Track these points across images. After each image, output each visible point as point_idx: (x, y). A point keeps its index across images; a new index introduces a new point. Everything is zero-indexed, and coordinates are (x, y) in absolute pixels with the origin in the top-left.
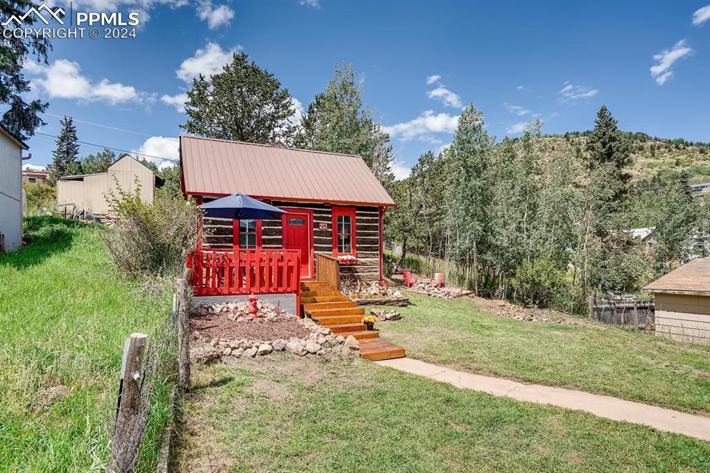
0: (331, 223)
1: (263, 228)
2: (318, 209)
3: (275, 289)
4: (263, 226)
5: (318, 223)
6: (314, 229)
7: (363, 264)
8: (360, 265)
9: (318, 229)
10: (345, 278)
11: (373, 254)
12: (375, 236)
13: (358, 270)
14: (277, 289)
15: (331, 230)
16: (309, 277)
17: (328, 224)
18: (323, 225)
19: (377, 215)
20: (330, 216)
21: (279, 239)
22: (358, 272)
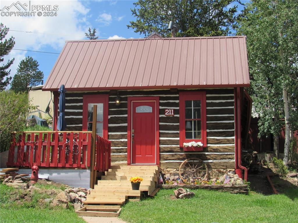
0: (178, 108)
1: (109, 117)
2: (164, 96)
3: (70, 165)
4: (109, 115)
5: (165, 109)
6: (161, 116)
7: (215, 150)
8: (211, 151)
9: (164, 116)
10: (191, 165)
11: (228, 140)
12: (230, 120)
13: (208, 157)
14: (72, 165)
15: (178, 116)
16: (155, 164)
17: (174, 110)
18: (169, 111)
19: (232, 98)
20: (177, 101)
21: (124, 126)
22: (209, 159)
